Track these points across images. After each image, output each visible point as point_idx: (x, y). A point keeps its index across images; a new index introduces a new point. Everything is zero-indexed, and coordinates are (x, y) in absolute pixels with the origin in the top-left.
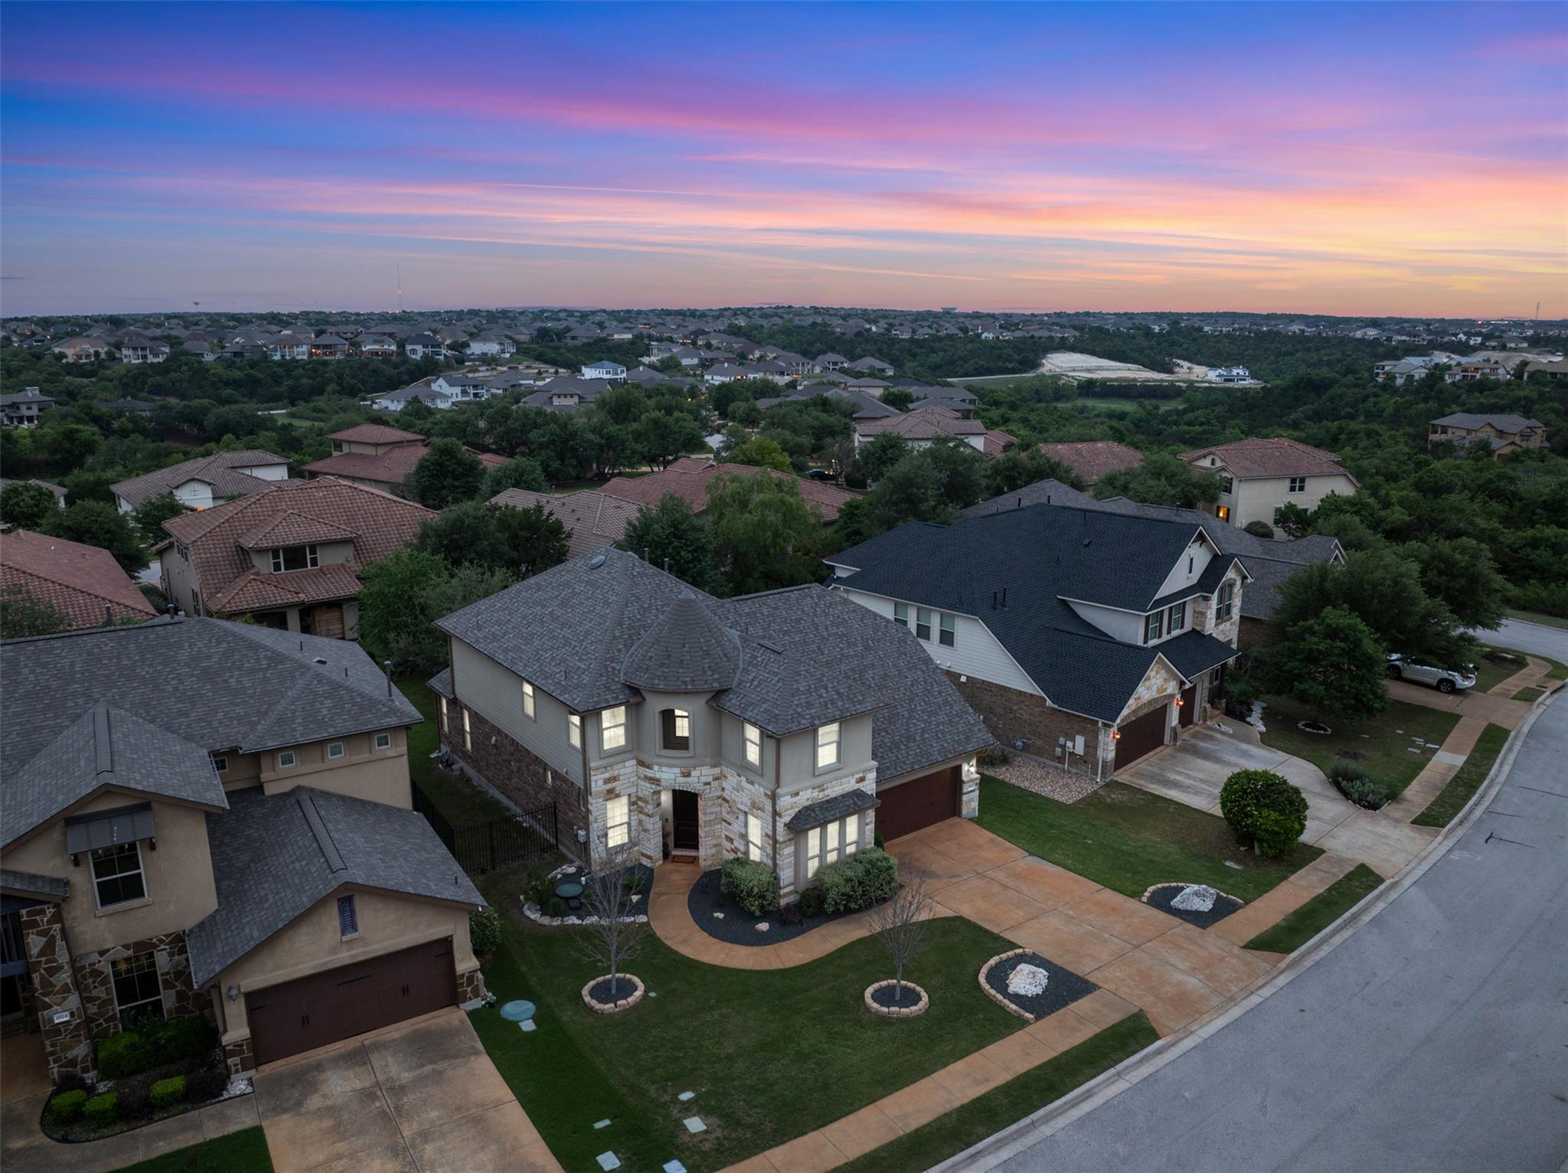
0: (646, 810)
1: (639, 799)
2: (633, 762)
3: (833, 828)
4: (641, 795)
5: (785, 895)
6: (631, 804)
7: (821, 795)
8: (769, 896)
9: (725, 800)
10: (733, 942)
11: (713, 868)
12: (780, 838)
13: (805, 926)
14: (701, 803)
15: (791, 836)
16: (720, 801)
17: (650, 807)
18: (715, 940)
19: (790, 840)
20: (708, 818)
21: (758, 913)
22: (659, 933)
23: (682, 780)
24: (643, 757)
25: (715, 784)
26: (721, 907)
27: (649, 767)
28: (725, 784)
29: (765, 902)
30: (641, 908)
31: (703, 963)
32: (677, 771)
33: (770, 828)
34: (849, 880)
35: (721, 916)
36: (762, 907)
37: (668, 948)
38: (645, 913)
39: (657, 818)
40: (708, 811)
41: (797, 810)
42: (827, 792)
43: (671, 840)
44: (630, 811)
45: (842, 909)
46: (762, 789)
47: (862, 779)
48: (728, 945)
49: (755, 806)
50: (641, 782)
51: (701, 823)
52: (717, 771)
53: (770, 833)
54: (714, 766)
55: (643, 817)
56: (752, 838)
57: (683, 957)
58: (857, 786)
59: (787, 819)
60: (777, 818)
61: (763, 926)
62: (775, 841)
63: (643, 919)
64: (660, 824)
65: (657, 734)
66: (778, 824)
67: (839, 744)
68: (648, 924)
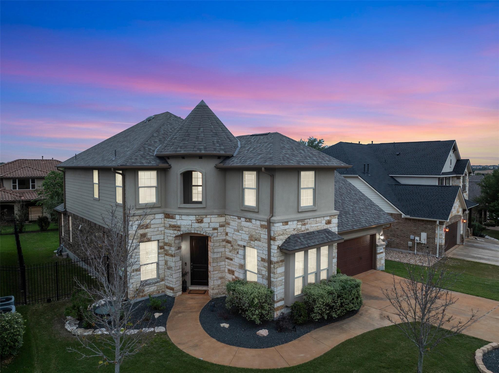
0: (170, 252)
1: (166, 244)
2: (161, 216)
3: (312, 253)
4: (166, 241)
5: (278, 309)
6: (160, 248)
7: (303, 228)
8: (266, 306)
9: (228, 242)
10: (239, 346)
11: (219, 296)
12: (274, 259)
13: (298, 332)
14: (210, 244)
15: (282, 258)
16: (224, 243)
17: (173, 249)
18: (222, 344)
19: (282, 261)
20: (215, 256)
21: (258, 322)
22: (174, 340)
23: (197, 225)
24: (169, 210)
25: (221, 230)
26: (226, 320)
27: (173, 218)
28: (228, 230)
29: (264, 312)
30: (162, 322)
31: (212, 364)
32: (193, 218)
33: (266, 252)
34: (330, 293)
35: (226, 326)
36: (261, 316)
37: (181, 351)
38: (164, 325)
39: (178, 258)
40: (215, 250)
41: (287, 236)
42: (307, 226)
43: (188, 279)
44: (159, 253)
45: (326, 317)
46: (258, 223)
47: (329, 222)
48: (235, 348)
49: (253, 238)
50: (167, 231)
51: (210, 260)
52: (222, 219)
53: (265, 257)
54: (220, 215)
55: (168, 258)
56: (249, 267)
57: (194, 359)
58: (326, 227)
59: (279, 243)
60: (272, 242)
61: (264, 332)
62: (270, 262)
63: (161, 329)
64: (180, 263)
65: (179, 190)
66: (273, 247)
67: (315, 190)
68: (165, 333)
